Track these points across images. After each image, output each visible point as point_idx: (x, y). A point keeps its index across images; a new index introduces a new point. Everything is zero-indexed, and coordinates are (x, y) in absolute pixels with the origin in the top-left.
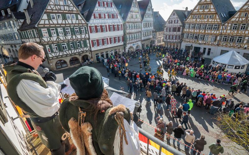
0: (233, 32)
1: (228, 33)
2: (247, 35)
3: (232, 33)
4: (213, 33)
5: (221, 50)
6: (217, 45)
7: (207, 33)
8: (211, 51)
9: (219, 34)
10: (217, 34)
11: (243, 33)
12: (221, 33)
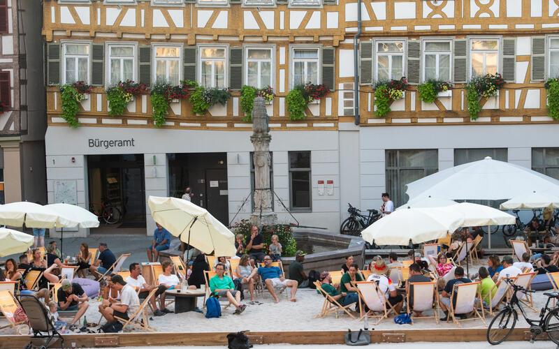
0: (436, 10)
1: (403, 22)
2: (518, 27)
3: (429, 20)
4: (302, 32)
5: (382, 157)
6: (348, 115)
7: (252, 33)
8: (317, 171)
9: (348, 36)
10: (331, 33)
11: (497, 15)
12: (360, 24)
